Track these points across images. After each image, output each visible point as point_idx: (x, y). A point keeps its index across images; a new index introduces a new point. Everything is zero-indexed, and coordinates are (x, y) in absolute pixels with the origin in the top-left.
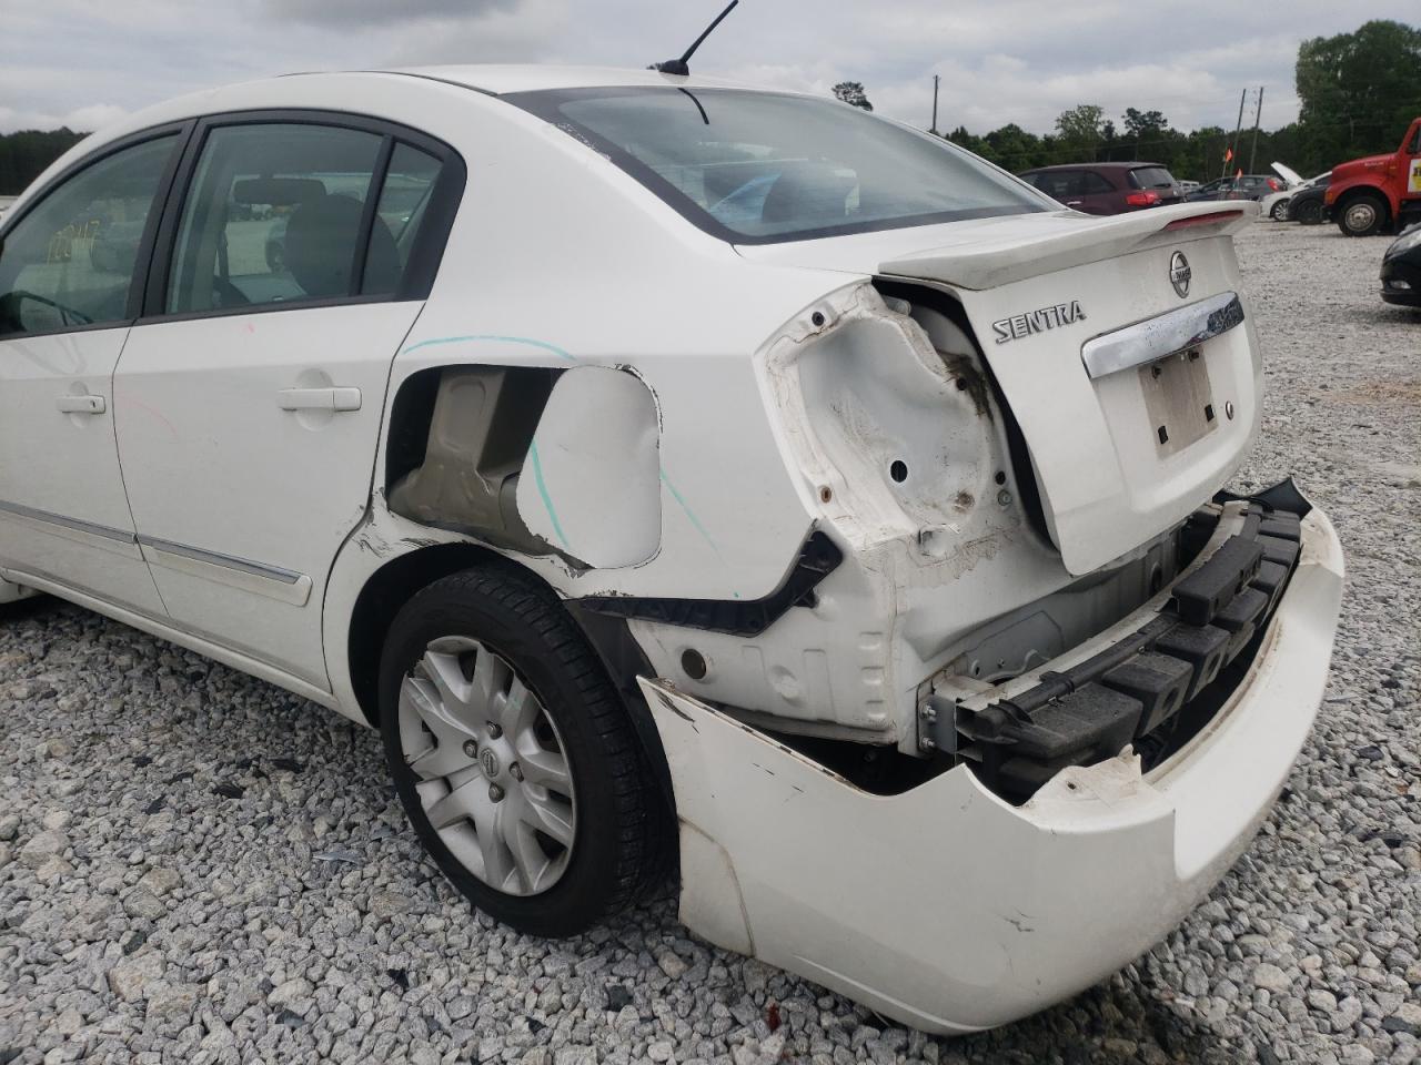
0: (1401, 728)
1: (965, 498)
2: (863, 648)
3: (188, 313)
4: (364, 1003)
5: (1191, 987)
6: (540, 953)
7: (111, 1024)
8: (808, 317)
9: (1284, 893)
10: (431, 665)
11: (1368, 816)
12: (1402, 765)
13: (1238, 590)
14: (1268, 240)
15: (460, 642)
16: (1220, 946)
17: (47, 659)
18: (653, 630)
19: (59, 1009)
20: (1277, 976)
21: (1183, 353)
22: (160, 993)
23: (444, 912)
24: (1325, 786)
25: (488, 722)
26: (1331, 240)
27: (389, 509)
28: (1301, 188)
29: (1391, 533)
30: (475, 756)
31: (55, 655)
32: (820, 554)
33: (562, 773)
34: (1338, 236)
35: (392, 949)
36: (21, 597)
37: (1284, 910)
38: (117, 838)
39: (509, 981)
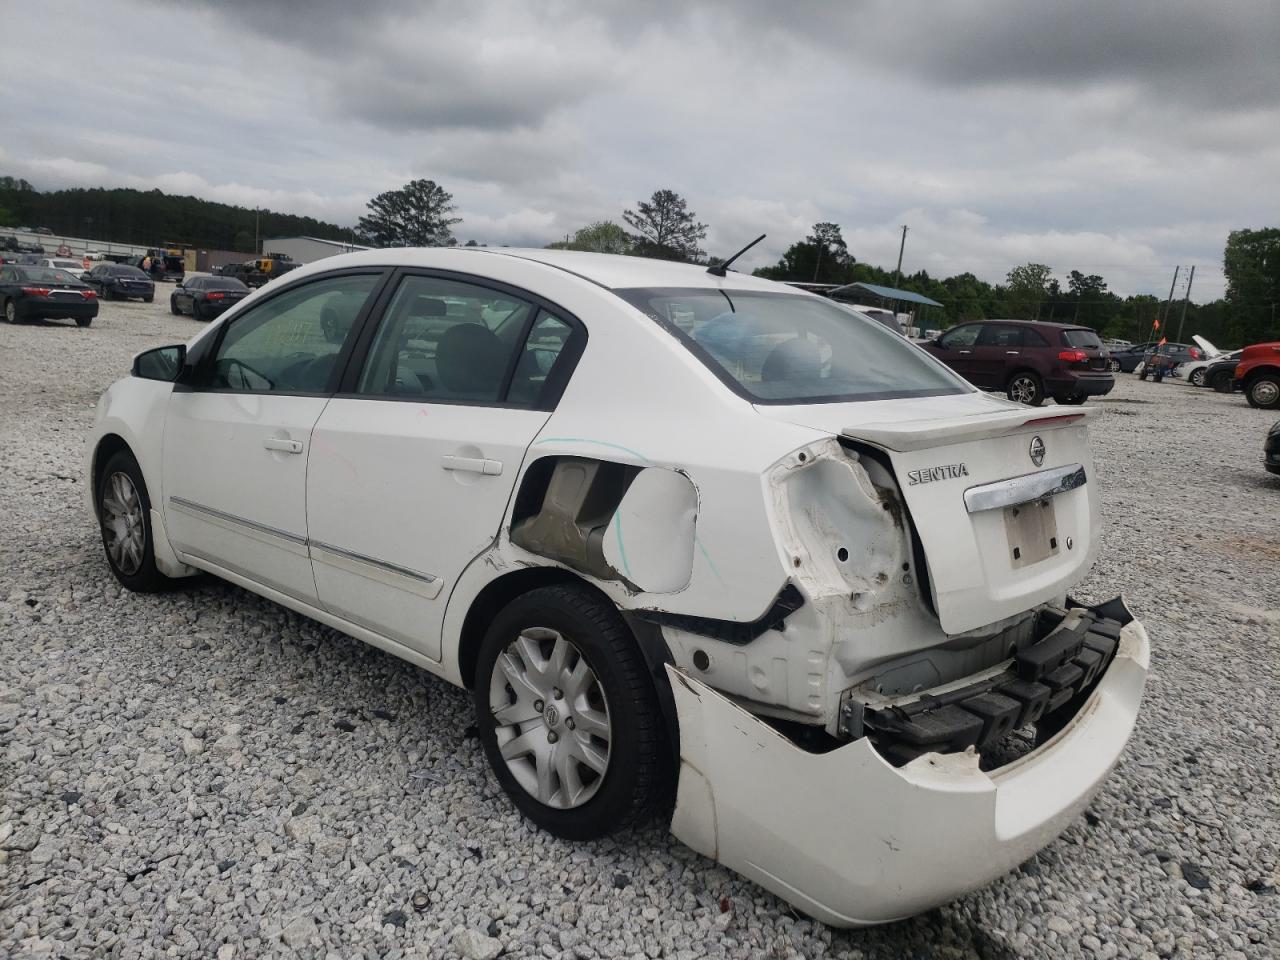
0: (1190, 789)
1: (882, 577)
2: (811, 661)
3: (371, 394)
4: (455, 864)
5: (1005, 924)
6: (568, 851)
7: (291, 854)
8: (796, 455)
9: (1081, 880)
10: (522, 647)
11: (1151, 841)
12: (1184, 814)
13: (1062, 663)
14: (1183, 403)
15: (545, 632)
16: (1029, 904)
17: (198, 623)
18: (677, 635)
19: (257, 841)
20: (1062, 924)
21: (1037, 501)
22: (322, 840)
23: (502, 819)
24: (1126, 819)
25: (555, 688)
26: (1238, 409)
27: (511, 540)
28: (1218, 360)
29: (1221, 655)
30: (541, 711)
31: (204, 620)
32: (790, 598)
33: (604, 725)
34: (1245, 406)
35: (469, 835)
36: (187, 575)
37: (1077, 889)
38: (274, 746)
39: (549, 864)
